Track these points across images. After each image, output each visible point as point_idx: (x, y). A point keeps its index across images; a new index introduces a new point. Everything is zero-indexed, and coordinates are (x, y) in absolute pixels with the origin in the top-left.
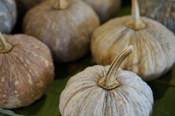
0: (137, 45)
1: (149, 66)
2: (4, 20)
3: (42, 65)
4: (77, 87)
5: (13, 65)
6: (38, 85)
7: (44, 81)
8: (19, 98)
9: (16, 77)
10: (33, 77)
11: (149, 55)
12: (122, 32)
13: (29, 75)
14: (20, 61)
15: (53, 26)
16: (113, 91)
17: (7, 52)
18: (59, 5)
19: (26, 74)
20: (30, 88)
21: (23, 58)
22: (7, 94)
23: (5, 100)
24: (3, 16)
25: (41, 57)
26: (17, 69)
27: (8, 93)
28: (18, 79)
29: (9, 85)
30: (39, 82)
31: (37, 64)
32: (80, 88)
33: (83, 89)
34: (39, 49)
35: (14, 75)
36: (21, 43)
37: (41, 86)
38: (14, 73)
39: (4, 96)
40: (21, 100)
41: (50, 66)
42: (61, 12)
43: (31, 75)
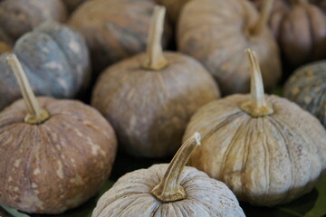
0: (246, 140)
1: (257, 177)
2: (58, 75)
3: (84, 151)
4: (119, 191)
5: (39, 144)
6: (72, 181)
7: (84, 177)
8: (39, 196)
9: (37, 162)
10: (65, 168)
11: (261, 160)
12: (230, 117)
13: (59, 163)
14: (51, 138)
15: (130, 95)
16: (170, 204)
17: (38, 124)
18: (150, 63)
19: (55, 161)
20: (58, 183)
21: (58, 135)
22: (19, 187)
23: (17, 196)
24: (56, 70)
25: (88, 138)
26: (43, 152)
27: (22, 185)
28: (40, 167)
29: (25, 173)
30: (74, 177)
31: (76, 148)
32: (122, 193)
33: (125, 195)
34: (89, 126)
35: (35, 159)
36: (64, 112)
37: (77, 184)
38: (37, 156)
39: (16, 189)
40: (42, 200)
41: (99, 155)
42: (148, 74)
43: (63, 164)
